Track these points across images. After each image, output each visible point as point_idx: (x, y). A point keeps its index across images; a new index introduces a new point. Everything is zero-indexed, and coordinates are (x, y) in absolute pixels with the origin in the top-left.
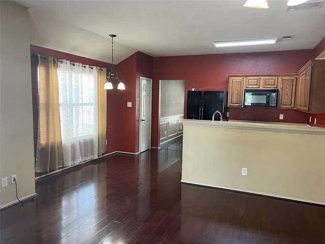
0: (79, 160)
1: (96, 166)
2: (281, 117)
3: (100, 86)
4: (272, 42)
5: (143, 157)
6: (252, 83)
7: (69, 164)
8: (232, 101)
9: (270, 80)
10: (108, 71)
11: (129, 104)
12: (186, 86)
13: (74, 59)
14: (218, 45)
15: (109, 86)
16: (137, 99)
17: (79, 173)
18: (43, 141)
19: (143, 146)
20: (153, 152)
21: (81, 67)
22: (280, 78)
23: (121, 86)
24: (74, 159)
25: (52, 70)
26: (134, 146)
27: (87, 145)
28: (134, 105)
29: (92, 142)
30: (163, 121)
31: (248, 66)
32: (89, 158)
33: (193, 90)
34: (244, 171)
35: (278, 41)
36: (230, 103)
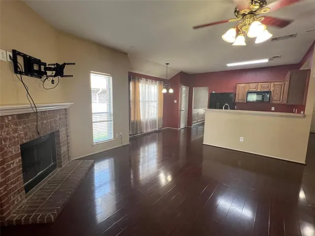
0: (149, 130)
1: (157, 134)
2: (273, 109)
3: (160, 90)
4: (266, 61)
5: (182, 131)
6: (252, 87)
7: (145, 132)
8: (239, 99)
9: (266, 85)
10: (164, 83)
11: (175, 101)
12: (209, 90)
13: (147, 78)
14: (229, 65)
15: (164, 91)
16: (180, 98)
17: (149, 137)
18: (132, 119)
19: (182, 125)
20: (188, 130)
21: (151, 82)
22: (272, 83)
23: (171, 91)
24: (146, 129)
25: (137, 83)
26: (177, 124)
27: (153, 123)
28: (178, 102)
29: (155, 121)
30: (195, 111)
31: (250, 76)
32: (154, 130)
33: (213, 92)
34: (242, 139)
35: (270, 60)
36: (237, 101)
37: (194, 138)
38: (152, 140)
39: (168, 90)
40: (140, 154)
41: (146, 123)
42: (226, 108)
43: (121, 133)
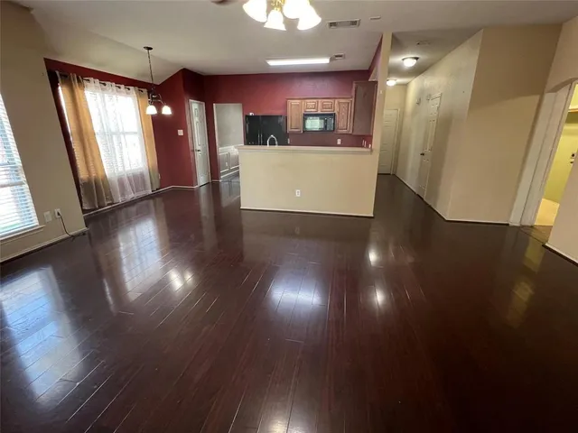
0: (131, 196)
1: (151, 202)
2: (339, 142)
3: (142, 110)
4: (325, 61)
5: (203, 190)
6: (310, 106)
7: (120, 200)
8: (293, 125)
9: (328, 102)
10: (149, 92)
11: (181, 133)
12: (244, 110)
13: (104, 78)
14: (272, 63)
15: (152, 110)
16: (189, 126)
17: (133, 209)
18: (83, 175)
19: (202, 178)
20: (214, 186)
21: (115, 88)
22: (336, 101)
23: (167, 110)
24: (123, 195)
25: (78, 91)
26: (191, 179)
27: (137, 180)
28: (186, 132)
29: (142, 175)
30: (222, 151)
31: (308, 86)
32: (142, 194)
33: (251, 114)
34: (298, 194)
35: (331, 60)
36: (289, 130)
37: (226, 200)
38: (142, 215)
39: (159, 109)
40: (118, 246)
41: (121, 182)
42: (272, 143)
43: (59, 210)
